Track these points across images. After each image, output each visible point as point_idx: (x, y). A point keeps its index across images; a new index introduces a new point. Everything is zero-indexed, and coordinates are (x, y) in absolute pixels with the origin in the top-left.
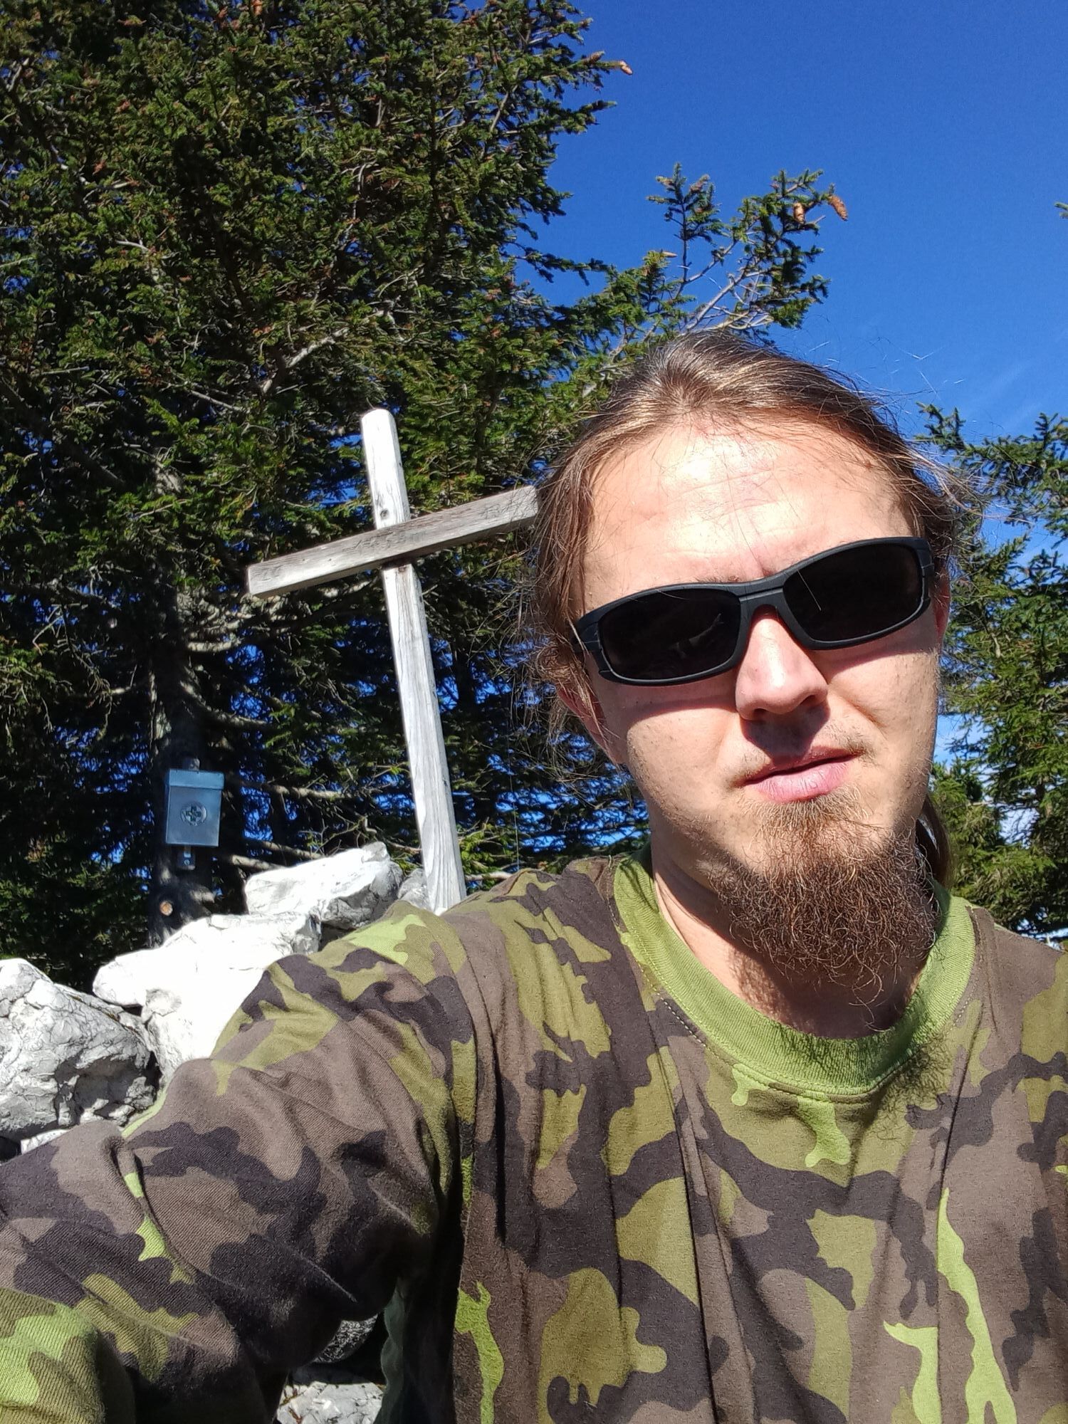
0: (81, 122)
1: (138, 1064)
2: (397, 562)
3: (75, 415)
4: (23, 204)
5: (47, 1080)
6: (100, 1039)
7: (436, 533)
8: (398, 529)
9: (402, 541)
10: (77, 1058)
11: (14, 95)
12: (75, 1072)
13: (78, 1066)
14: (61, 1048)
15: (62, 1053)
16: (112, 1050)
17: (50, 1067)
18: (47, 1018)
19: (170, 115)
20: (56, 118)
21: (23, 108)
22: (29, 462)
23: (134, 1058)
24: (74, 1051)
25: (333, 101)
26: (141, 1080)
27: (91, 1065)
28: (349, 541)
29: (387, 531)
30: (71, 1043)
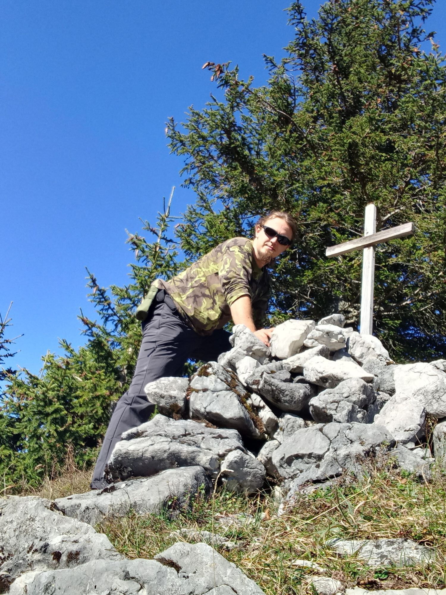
0: (326, 145)
1: (267, 354)
2: (368, 246)
3: (310, 237)
4: (303, 170)
5: (244, 350)
6: (258, 344)
7: (380, 237)
8: (370, 236)
9: (370, 240)
10: (252, 347)
11: (306, 138)
12: (252, 351)
13: (253, 349)
14: (249, 343)
15: (249, 345)
16: (261, 347)
17: (245, 348)
18: (247, 335)
19: (347, 136)
20: (319, 144)
21: (308, 141)
22: (294, 252)
23: (266, 352)
24: (252, 345)
25: (408, 130)
26: (268, 359)
27: (255, 350)
28: (355, 240)
29: (367, 237)
30: (251, 343)
